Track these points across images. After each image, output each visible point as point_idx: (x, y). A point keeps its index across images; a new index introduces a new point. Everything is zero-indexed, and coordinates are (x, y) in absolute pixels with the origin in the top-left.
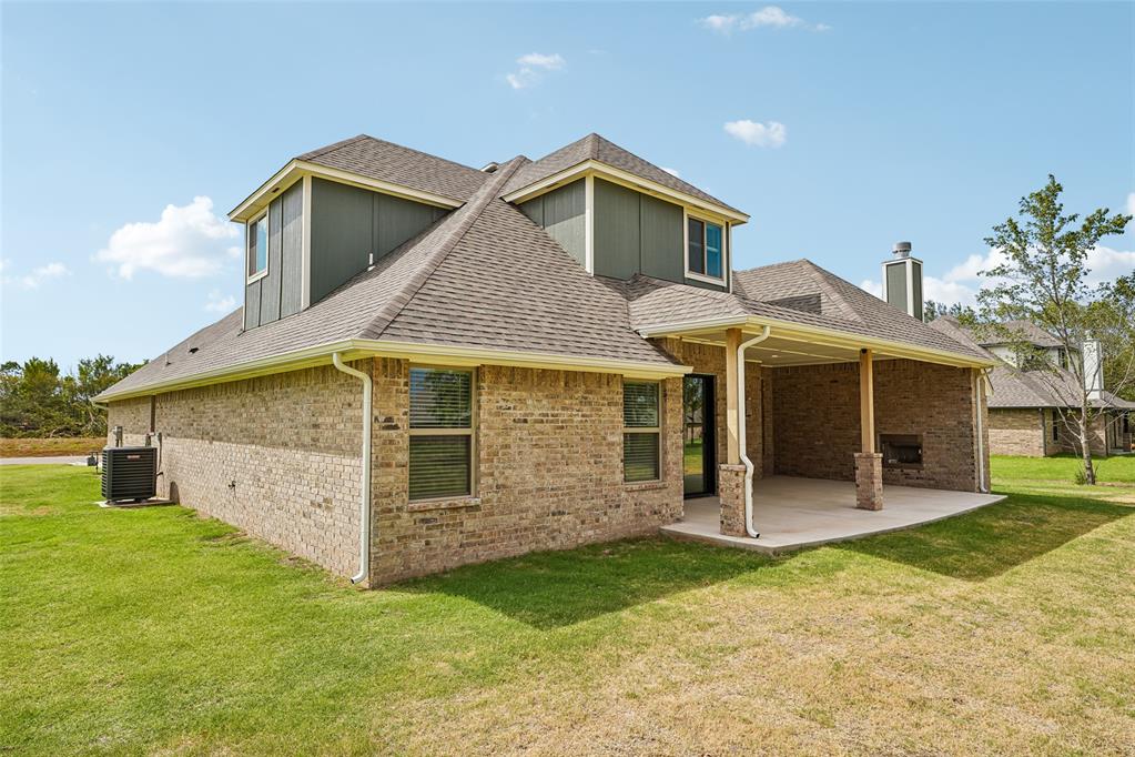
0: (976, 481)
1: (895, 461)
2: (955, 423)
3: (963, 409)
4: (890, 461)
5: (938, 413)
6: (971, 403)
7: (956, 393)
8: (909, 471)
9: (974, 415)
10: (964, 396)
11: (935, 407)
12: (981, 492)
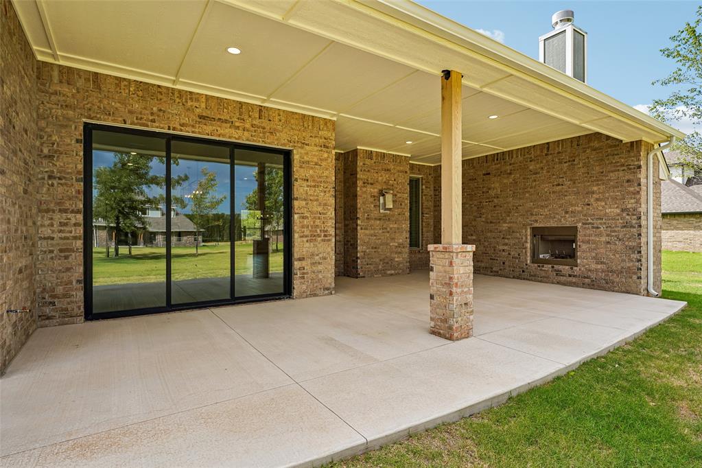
0: (643, 281)
1: (547, 256)
2: (618, 211)
3: (629, 193)
4: (541, 256)
5: (597, 200)
6: (639, 185)
7: (621, 174)
8: (561, 267)
9: (643, 200)
10: (631, 177)
11: (593, 193)
12: (648, 294)
